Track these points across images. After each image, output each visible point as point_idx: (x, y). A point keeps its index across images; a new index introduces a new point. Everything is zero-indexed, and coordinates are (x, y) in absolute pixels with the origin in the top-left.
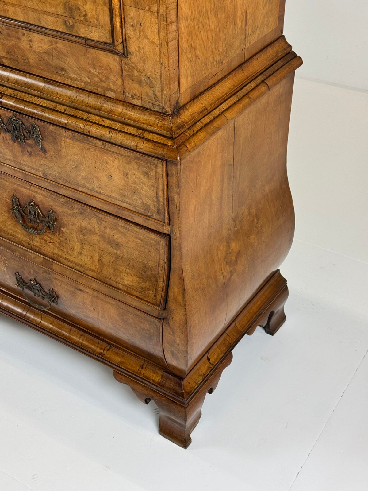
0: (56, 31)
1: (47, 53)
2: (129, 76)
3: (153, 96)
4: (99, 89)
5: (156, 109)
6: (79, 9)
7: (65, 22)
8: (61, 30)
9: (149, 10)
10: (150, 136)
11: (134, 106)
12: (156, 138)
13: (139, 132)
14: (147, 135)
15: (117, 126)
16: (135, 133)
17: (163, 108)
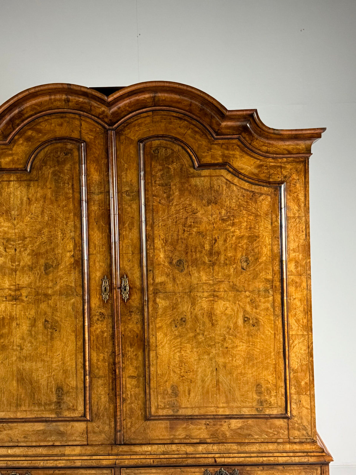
0: (250, 415)
1: (240, 428)
2: (292, 428)
3: (306, 435)
4: (273, 440)
5: (308, 441)
6: (267, 401)
7: (257, 409)
8: (254, 414)
9: (306, 394)
10: (312, 454)
11: (295, 443)
12: (315, 454)
13: (305, 454)
14: (309, 454)
15: (291, 454)
16: (303, 455)
17: (313, 439)
